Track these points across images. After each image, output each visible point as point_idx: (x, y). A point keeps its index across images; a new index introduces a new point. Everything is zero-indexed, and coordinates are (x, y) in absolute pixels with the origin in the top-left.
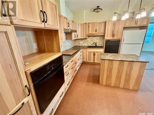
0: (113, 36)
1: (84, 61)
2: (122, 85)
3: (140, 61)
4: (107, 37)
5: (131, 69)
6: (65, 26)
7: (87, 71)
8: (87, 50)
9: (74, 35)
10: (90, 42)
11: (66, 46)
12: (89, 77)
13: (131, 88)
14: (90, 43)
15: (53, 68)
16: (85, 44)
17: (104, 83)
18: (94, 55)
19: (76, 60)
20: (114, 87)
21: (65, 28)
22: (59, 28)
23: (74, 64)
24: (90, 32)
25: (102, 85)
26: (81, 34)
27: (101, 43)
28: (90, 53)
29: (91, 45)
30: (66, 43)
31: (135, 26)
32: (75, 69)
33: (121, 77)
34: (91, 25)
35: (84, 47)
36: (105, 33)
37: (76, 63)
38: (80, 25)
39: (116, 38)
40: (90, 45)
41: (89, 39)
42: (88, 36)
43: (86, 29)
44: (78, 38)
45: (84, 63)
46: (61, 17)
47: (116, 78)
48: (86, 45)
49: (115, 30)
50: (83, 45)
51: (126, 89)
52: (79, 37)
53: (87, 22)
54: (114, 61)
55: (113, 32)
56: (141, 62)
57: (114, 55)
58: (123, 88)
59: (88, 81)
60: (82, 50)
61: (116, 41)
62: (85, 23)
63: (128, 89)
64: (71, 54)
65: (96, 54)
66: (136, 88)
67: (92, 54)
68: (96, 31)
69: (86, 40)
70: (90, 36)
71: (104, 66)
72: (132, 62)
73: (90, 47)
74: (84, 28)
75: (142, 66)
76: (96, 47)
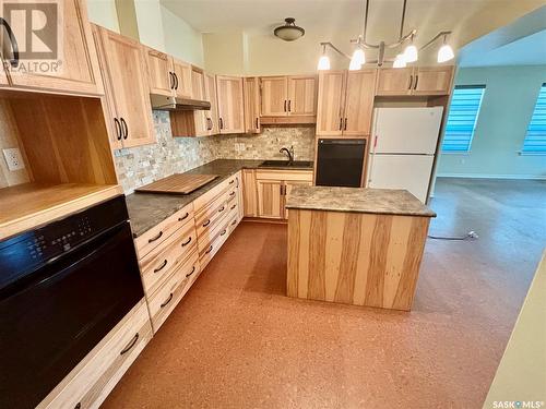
0: (343, 126)
1: (249, 213)
2: (359, 297)
3: (412, 212)
4: (324, 129)
5: (385, 241)
6: (160, 86)
7: (253, 251)
8: (259, 176)
9: (204, 120)
10: (269, 146)
11: (173, 161)
12: (257, 270)
13: (388, 303)
14: (270, 149)
15: (67, 247)
16: (255, 152)
17: (303, 292)
18: (283, 191)
19: (209, 212)
20: (335, 304)
21: (154, 92)
22: (103, 93)
23: (196, 227)
24: (268, 112)
25: (296, 298)
26: (237, 117)
27: (307, 151)
28: (267, 185)
29: (275, 156)
30: (172, 148)
31: (409, 93)
32: (202, 246)
33: (354, 270)
34: (268, 86)
35: (245, 166)
36: (315, 116)
37: (206, 224)
38: (229, 84)
39: (350, 134)
40: (270, 156)
41: (267, 137)
42: (263, 126)
43: (252, 98)
44: (223, 132)
45: (247, 223)
46: (136, 52)
47: (340, 273)
48: (257, 158)
49: (349, 104)
50: (248, 157)
51: (374, 309)
52: (229, 129)
53: (257, 75)
54: (330, 214)
55: (342, 112)
56: (414, 215)
57: (335, 193)
58: (364, 307)
59: (251, 286)
60: (238, 174)
61: (353, 142)
62: (250, 79)
63: (379, 309)
64: (186, 189)
65: (289, 189)
66: (402, 304)
67: (276, 189)
68: (287, 107)
69: (256, 139)
70: (269, 126)
71: (299, 232)
72: (388, 217)
73: (268, 164)
74: (246, 94)
75: (417, 230)
76: (290, 164)
